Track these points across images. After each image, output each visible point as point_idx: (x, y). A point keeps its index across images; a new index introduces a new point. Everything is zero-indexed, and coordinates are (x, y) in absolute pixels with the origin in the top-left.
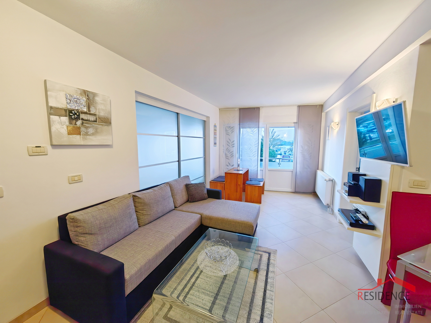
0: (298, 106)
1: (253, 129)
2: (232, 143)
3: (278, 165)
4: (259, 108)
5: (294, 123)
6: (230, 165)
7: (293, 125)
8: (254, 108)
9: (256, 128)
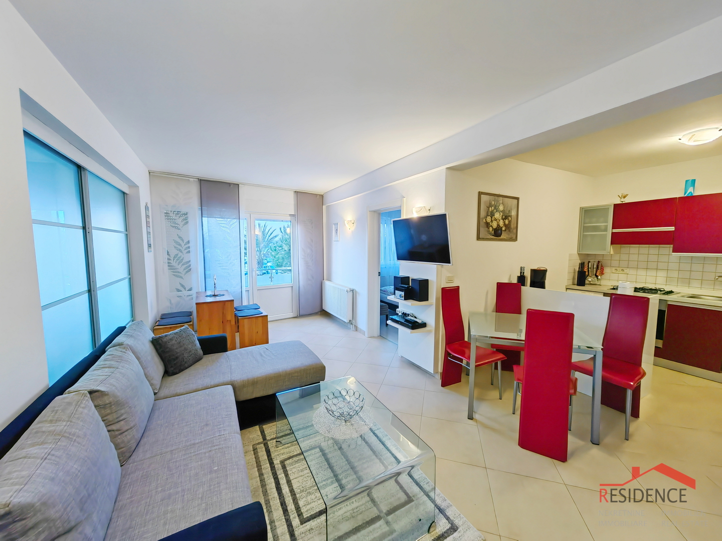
0: (295, 192)
1: (229, 220)
2: (187, 246)
3: (270, 279)
4: (238, 185)
5: (291, 215)
6: (185, 289)
7: (289, 218)
8: (229, 184)
9: (235, 219)
